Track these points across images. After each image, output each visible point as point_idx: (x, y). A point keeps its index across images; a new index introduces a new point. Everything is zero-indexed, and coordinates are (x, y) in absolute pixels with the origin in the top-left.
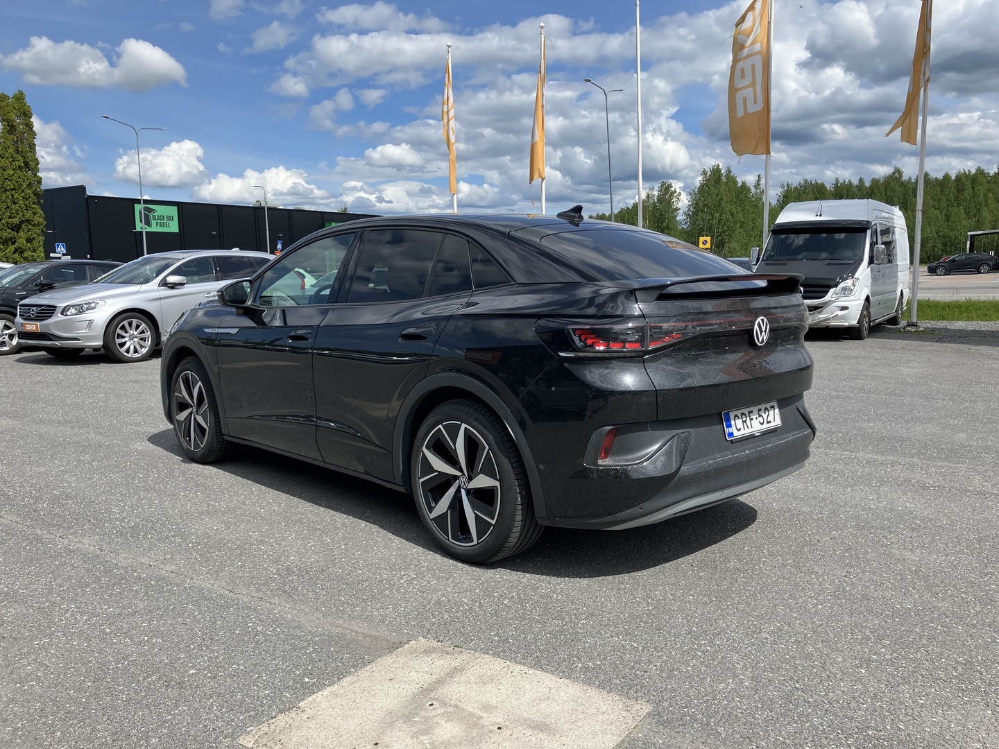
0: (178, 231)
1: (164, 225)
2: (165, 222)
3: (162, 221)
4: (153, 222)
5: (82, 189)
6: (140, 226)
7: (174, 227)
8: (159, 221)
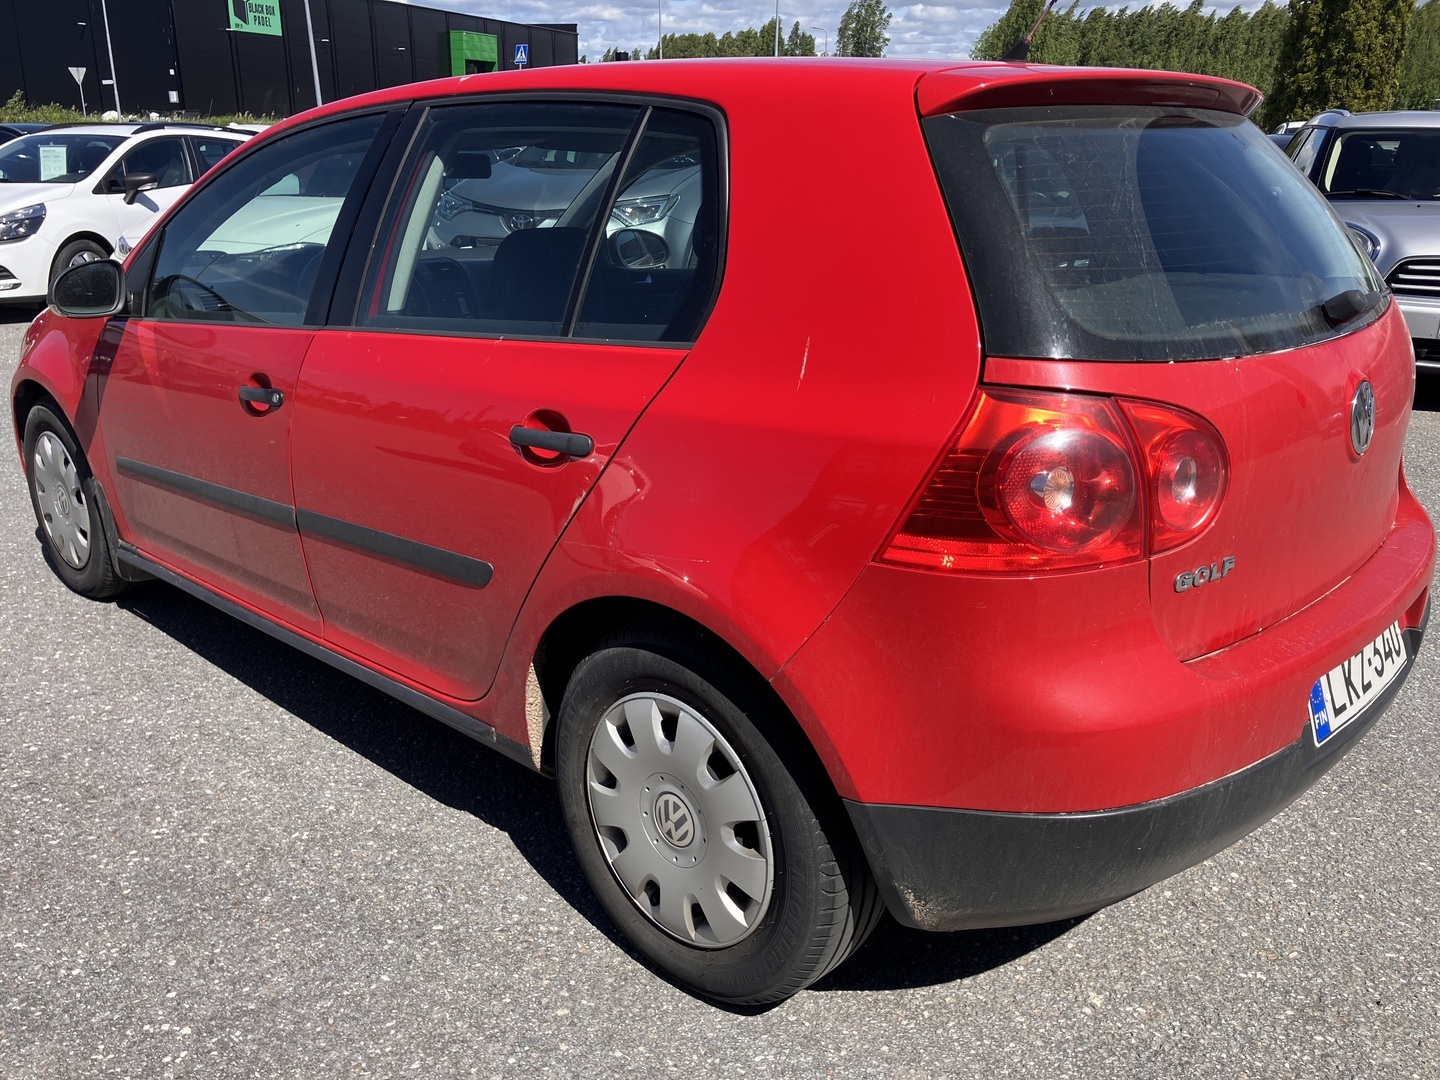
0: (281, 35)
1: (263, 22)
2: (265, 15)
3: (261, 15)
4: (251, 16)
6: (234, 20)
7: (275, 28)
8: (257, 14)
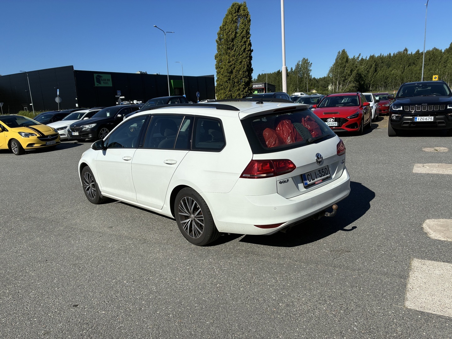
5: (72, 67)
